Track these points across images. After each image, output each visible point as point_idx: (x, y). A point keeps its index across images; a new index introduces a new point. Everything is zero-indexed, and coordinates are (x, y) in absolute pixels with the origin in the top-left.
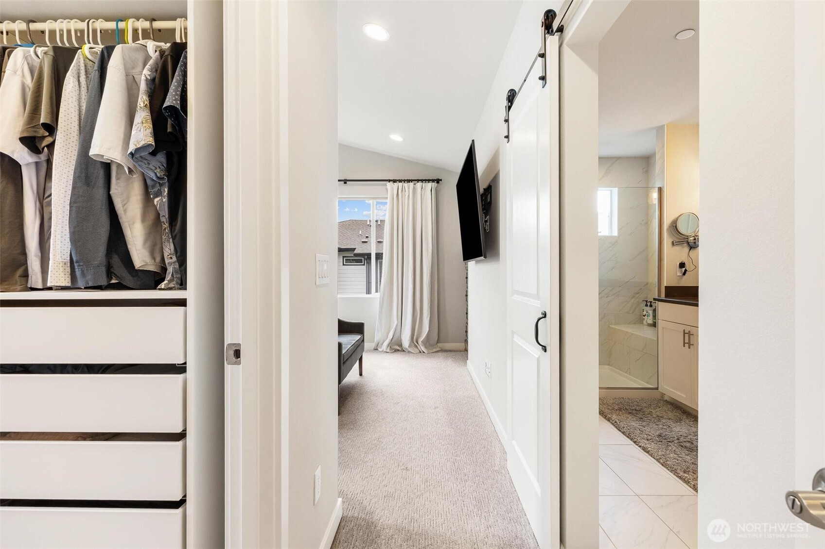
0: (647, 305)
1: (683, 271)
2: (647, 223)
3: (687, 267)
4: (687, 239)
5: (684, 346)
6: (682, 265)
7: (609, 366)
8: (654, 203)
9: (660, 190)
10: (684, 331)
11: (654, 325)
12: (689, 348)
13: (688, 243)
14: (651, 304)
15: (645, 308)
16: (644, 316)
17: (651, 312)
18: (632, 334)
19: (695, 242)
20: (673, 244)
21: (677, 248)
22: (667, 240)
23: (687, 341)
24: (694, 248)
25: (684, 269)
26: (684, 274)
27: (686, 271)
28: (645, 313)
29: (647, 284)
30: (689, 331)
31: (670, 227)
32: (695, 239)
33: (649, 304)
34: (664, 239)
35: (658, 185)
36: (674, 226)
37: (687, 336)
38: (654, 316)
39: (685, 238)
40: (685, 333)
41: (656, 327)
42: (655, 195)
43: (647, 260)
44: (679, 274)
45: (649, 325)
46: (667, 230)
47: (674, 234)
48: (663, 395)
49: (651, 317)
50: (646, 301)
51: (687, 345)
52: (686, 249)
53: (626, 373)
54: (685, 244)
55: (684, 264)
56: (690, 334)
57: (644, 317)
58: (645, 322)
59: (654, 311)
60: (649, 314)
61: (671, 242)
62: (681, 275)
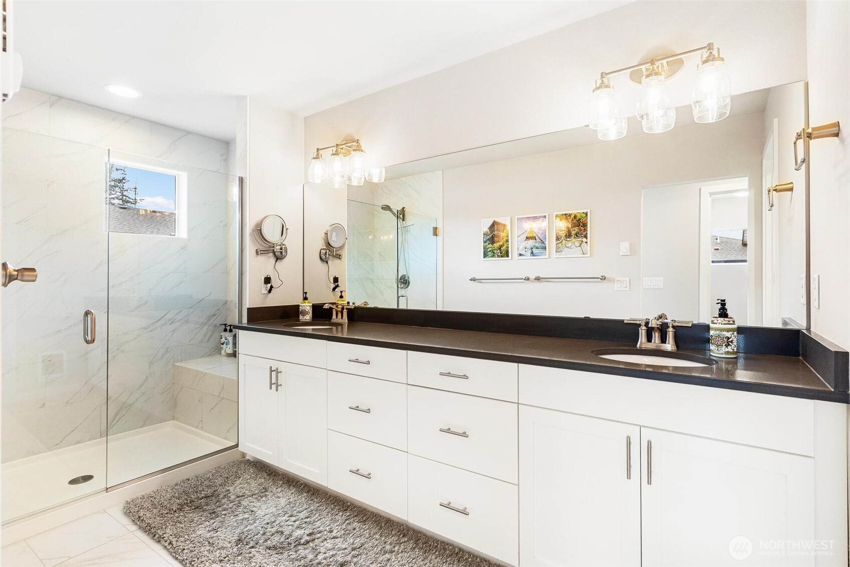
0: (225, 330)
1: (269, 288)
2: (226, 226)
3: (274, 282)
4: (273, 247)
5: (271, 388)
6: (267, 280)
7: (175, 422)
8: (235, 200)
9: (241, 180)
10: (271, 367)
11: (234, 355)
12: (277, 390)
13: (274, 253)
14: (231, 327)
15: (223, 334)
16: (223, 344)
17: (230, 339)
18: (206, 374)
19: (281, 252)
20: (257, 253)
21: (262, 259)
22: (250, 247)
23: (274, 381)
24: (281, 259)
25: (269, 285)
26: (270, 291)
27: (272, 287)
28: (223, 340)
29: (226, 302)
30: (277, 369)
31: (253, 231)
32: (281, 249)
33: (228, 328)
34: (246, 245)
35: (239, 174)
36: (258, 231)
37: (274, 374)
38: (235, 344)
39: (270, 247)
40: (271, 371)
41: (236, 357)
42: (235, 190)
43: (226, 272)
44: (265, 292)
45: (229, 355)
46: (250, 234)
47: (259, 241)
48: (244, 455)
49: (231, 345)
50: (225, 325)
51: (274, 387)
52: (273, 260)
53: (196, 428)
54: (271, 254)
55: (270, 278)
56: (278, 372)
57: (222, 346)
58: (223, 352)
59: (235, 336)
60: (229, 342)
61: (255, 250)
62: (266, 292)
